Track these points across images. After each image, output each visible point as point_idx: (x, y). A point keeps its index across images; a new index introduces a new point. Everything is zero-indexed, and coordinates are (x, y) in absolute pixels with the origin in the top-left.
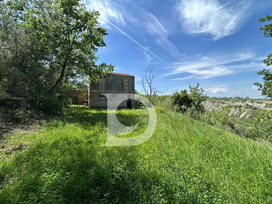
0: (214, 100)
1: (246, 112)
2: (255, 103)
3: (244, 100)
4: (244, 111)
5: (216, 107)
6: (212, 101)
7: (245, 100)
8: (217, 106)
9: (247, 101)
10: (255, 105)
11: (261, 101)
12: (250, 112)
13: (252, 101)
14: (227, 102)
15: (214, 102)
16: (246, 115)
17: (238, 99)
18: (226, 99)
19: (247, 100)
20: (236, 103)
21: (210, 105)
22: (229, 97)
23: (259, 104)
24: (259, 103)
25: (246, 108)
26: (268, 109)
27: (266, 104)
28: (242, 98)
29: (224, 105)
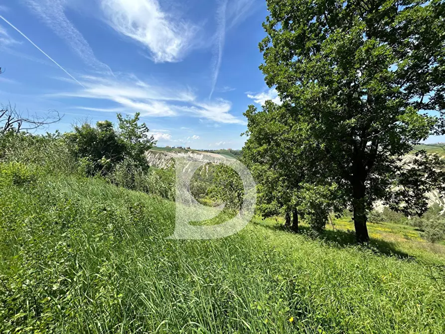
0: (155, 150)
3: (186, 151)
5: (157, 160)
6: (152, 152)
7: (187, 150)
8: (159, 159)
9: (189, 152)
11: (200, 152)
13: (193, 152)
14: (169, 153)
15: (155, 154)
17: (181, 149)
18: (169, 149)
20: (179, 154)
21: (149, 158)
22: (171, 147)
24: (198, 154)
28: (184, 148)
29: (167, 157)
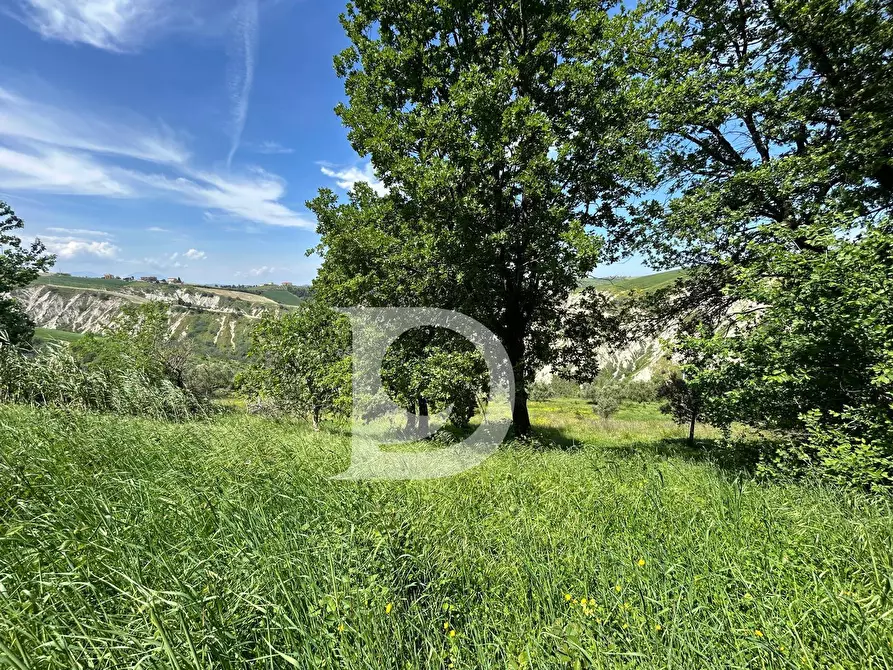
0: (64, 286)
1: (177, 324)
2: (197, 296)
3: (171, 288)
4: (174, 320)
5: (76, 312)
6: (54, 291)
7: (172, 286)
8: (82, 310)
9: (178, 291)
10: (199, 301)
11: (210, 291)
12: (188, 320)
13: (191, 291)
14: (116, 293)
15: (66, 295)
16: (178, 331)
17: (153, 283)
18: (115, 284)
19: (178, 288)
20: (148, 296)
22: (122, 278)
23: (206, 299)
24: (205, 295)
25: (178, 310)
26: (225, 311)
27: (222, 297)
28: (164, 280)
29: (108, 303)
